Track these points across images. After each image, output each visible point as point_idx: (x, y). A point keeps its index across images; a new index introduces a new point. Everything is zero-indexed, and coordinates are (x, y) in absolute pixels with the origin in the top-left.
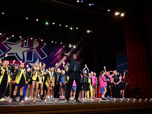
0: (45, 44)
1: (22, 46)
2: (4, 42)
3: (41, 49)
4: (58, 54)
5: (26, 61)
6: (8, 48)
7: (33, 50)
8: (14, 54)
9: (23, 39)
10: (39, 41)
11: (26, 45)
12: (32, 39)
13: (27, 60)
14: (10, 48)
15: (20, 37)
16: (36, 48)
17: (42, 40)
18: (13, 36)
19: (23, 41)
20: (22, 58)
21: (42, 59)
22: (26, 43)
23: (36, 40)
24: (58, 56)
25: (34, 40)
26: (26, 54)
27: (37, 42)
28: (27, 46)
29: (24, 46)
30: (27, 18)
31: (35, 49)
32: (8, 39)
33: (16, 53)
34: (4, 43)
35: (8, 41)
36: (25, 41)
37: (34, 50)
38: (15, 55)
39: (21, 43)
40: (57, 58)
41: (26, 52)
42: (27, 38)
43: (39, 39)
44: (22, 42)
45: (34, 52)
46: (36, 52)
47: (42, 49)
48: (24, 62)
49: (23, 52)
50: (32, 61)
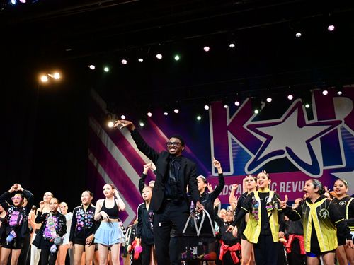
1: (301, 123)
2: (249, 122)
5: (322, 168)
6: (263, 140)
7: (338, 127)
8: (281, 152)
9: (300, 100)
12: (325, 93)
13: (324, 166)
14: (269, 138)
15: (290, 97)
16: (348, 121)
18: (269, 100)
20: (309, 162)
22: (310, 111)
23: (340, 93)
25: (332, 94)
27: (343, 98)
28: (316, 120)
29: (307, 122)
31: (343, 124)
32: (256, 112)
33: (288, 149)
34: (248, 127)
35: (259, 118)
36: (307, 106)
37: (343, 129)
38: (286, 155)
39: (295, 114)
41: (318, 139)
42: (310, 94)
43: (349, 86)
44: (297, 110)
45: (342, 133)
46: (348, 132)
48: (318, 173)
49: (308, 142)
50: (342, 164)
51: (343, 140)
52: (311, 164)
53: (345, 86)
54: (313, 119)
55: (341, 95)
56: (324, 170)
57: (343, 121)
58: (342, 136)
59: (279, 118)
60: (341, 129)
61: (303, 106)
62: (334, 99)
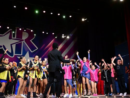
0: (35, 35)
1: (10, 38)
3: (31, 41)
4: (50, 46)
5: (14, 54)
7: (22, 42)
9: (11, 30)
10: (28, 32)
11: (14, 37)
12: (20, 29)
15: (8, 28)
17: (32, 31)
19: (11, 32)
21: (32, 52)
22: (14, 34)
23: (25, 30)
24: (50, 49)
26: (14, 47)
27: (26, 33)
28: (15, 38)
29: (13, 38)
30: (15, 7)
31: (24, 41)
33: (3, 46)
36: (14, 32)
37: (24, 43)
38: (3, 48)
39: (9, 34)
40: (49, 51)
42: (16, 28)
43: (28, 29)
45: (23, 44)
46: (25, 44)
47: (32, 41)
48: (12, 56)
49: (11, 45)
50: (21, 54)
51: (23, 46)
52: (11, 52)
53: (27, 29)
54: (15, 37)
55: (25, 31)
56: (15, 55)
57: (24, 40)
58: (23, 45)
59: (3, 34)
60: (23, 43)
61: (12, 32)
62: (23, 32)
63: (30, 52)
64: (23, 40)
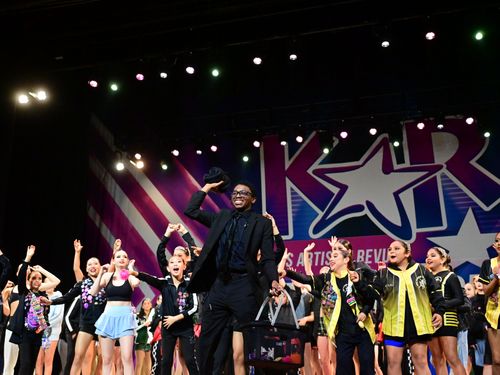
0: (487, 135)
1: (387, 168)
2: (316, 166)
3: (473, 162)
5: (415, 230)
6: (335, 190)
7: (438, 175)
8: (359, 208)
9: (386, 135)
11: (401, 160)
12: (421, 126)
13: (418, 227)
14: (343, 188)
16: (451, 165)
17: (470, 121)
18: (344, 135)
20: (397, 221)
21: (487, 209)
22: (399, 151)
23: (440, 126)
25: (431, 128)
28: (407, 164)
29: (396, 166)
30: (386, 44)
31: (444, 170)
32: (326, 151)
34: (315, 172)
35: (329, 159)
36: (396, 144)
37: (444, 176)
38: (366, 211)
39: (379, 156)
41: (410, 191)
42: (401, 127)
43: (452, 117)
44: (381, 150)
45: (442, 182)
46: (451, 181)
47: (478, 162)
48: (410, 238)
49: (396, 195)
50: (442, 225)
51: (444, 192)
52: (400, 224)
53: (447, 117)
54: (404, 162)
55: (441, 130)
56: (418, 234)
57: (445, 166)
58: (443, 187)
59: (358, 160)
60: (442, 177)
61: (390, 144)
62: (433, 134)
63: (478, 212)
64: (440, 167)
